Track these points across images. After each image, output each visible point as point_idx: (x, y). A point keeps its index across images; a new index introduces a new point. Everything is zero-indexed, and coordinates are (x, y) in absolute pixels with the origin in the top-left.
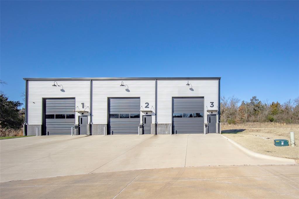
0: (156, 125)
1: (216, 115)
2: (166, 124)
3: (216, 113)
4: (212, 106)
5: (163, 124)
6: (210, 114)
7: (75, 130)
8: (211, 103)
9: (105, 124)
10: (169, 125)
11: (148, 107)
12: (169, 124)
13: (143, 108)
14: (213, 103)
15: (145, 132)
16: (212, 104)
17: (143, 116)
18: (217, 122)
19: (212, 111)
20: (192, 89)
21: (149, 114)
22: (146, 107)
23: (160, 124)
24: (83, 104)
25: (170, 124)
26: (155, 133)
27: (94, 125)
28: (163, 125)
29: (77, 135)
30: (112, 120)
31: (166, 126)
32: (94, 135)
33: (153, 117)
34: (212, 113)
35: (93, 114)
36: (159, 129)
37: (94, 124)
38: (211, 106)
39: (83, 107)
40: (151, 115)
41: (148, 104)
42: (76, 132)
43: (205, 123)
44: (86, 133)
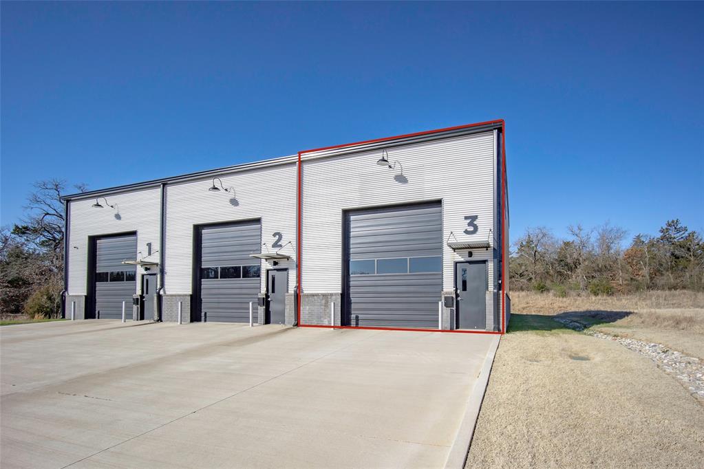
0: (298, 297)
1: (484, 262)
2: (324, 295)
3: (487, 255)
4: (471, 229)
5: (317, 295)
6: (462, 260)
7: (135, 307)
8: (466, 218)
9: (186, 295)
10: (334, 297)
11: (281, 246)
12: (331, 295)
13: (268, 249)
14: (475, 218)
15: (272, 318)
16: (469, 224)
17: (268, 271)
18: (491, 288)
19: (470, 249)
20: (401, 179)
21: (282, 265)
22: (275, 245)
23: (308, 296)
24: (149, 245)
25: (336, 294)
26: (293, 321)
27: (168, 296)
28: (316, 297)
29: (137, 320)
30: (205, 283)
31: (323, 302)
32: (167, 321)
33: (292, 274)
34: (470, 254)
35: (167, 269)
36: (305, 309)
37: (168, 293)
38: (467, 232)
39: (150, 254)
40: (286, 269)
41: (280, 237)
42: (136, 313)
43: (445, 290)
44: (152, 317)
